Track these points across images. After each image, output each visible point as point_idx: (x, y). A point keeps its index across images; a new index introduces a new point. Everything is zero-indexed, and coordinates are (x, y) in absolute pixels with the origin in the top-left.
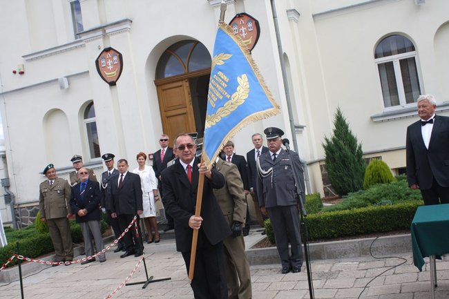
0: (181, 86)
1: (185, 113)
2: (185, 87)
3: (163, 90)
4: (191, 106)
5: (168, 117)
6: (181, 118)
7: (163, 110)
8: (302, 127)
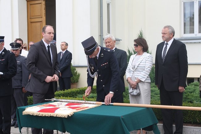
0: (41, 3)
1: (41, 22)
2: (43, 5)
3: (31, 5)
4: (45, 17)
5: (31, 22)
6: (38, 24)
7: (29, 18)
8: (119, 40)
